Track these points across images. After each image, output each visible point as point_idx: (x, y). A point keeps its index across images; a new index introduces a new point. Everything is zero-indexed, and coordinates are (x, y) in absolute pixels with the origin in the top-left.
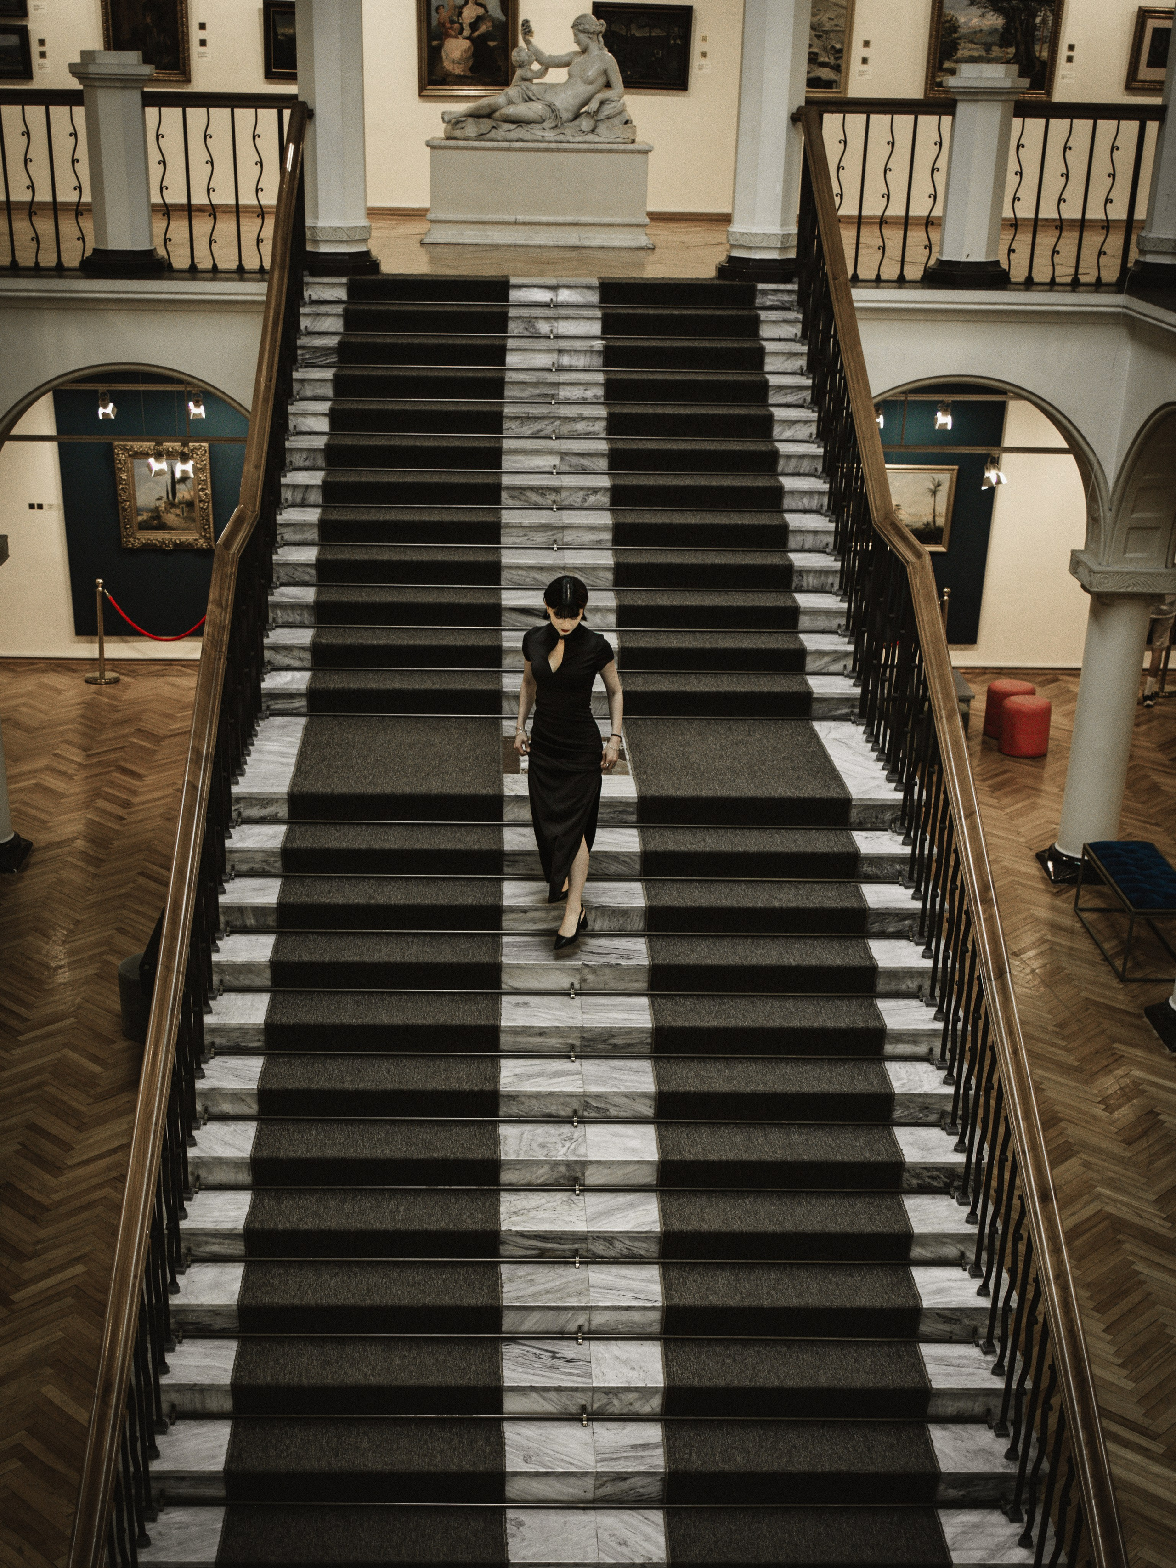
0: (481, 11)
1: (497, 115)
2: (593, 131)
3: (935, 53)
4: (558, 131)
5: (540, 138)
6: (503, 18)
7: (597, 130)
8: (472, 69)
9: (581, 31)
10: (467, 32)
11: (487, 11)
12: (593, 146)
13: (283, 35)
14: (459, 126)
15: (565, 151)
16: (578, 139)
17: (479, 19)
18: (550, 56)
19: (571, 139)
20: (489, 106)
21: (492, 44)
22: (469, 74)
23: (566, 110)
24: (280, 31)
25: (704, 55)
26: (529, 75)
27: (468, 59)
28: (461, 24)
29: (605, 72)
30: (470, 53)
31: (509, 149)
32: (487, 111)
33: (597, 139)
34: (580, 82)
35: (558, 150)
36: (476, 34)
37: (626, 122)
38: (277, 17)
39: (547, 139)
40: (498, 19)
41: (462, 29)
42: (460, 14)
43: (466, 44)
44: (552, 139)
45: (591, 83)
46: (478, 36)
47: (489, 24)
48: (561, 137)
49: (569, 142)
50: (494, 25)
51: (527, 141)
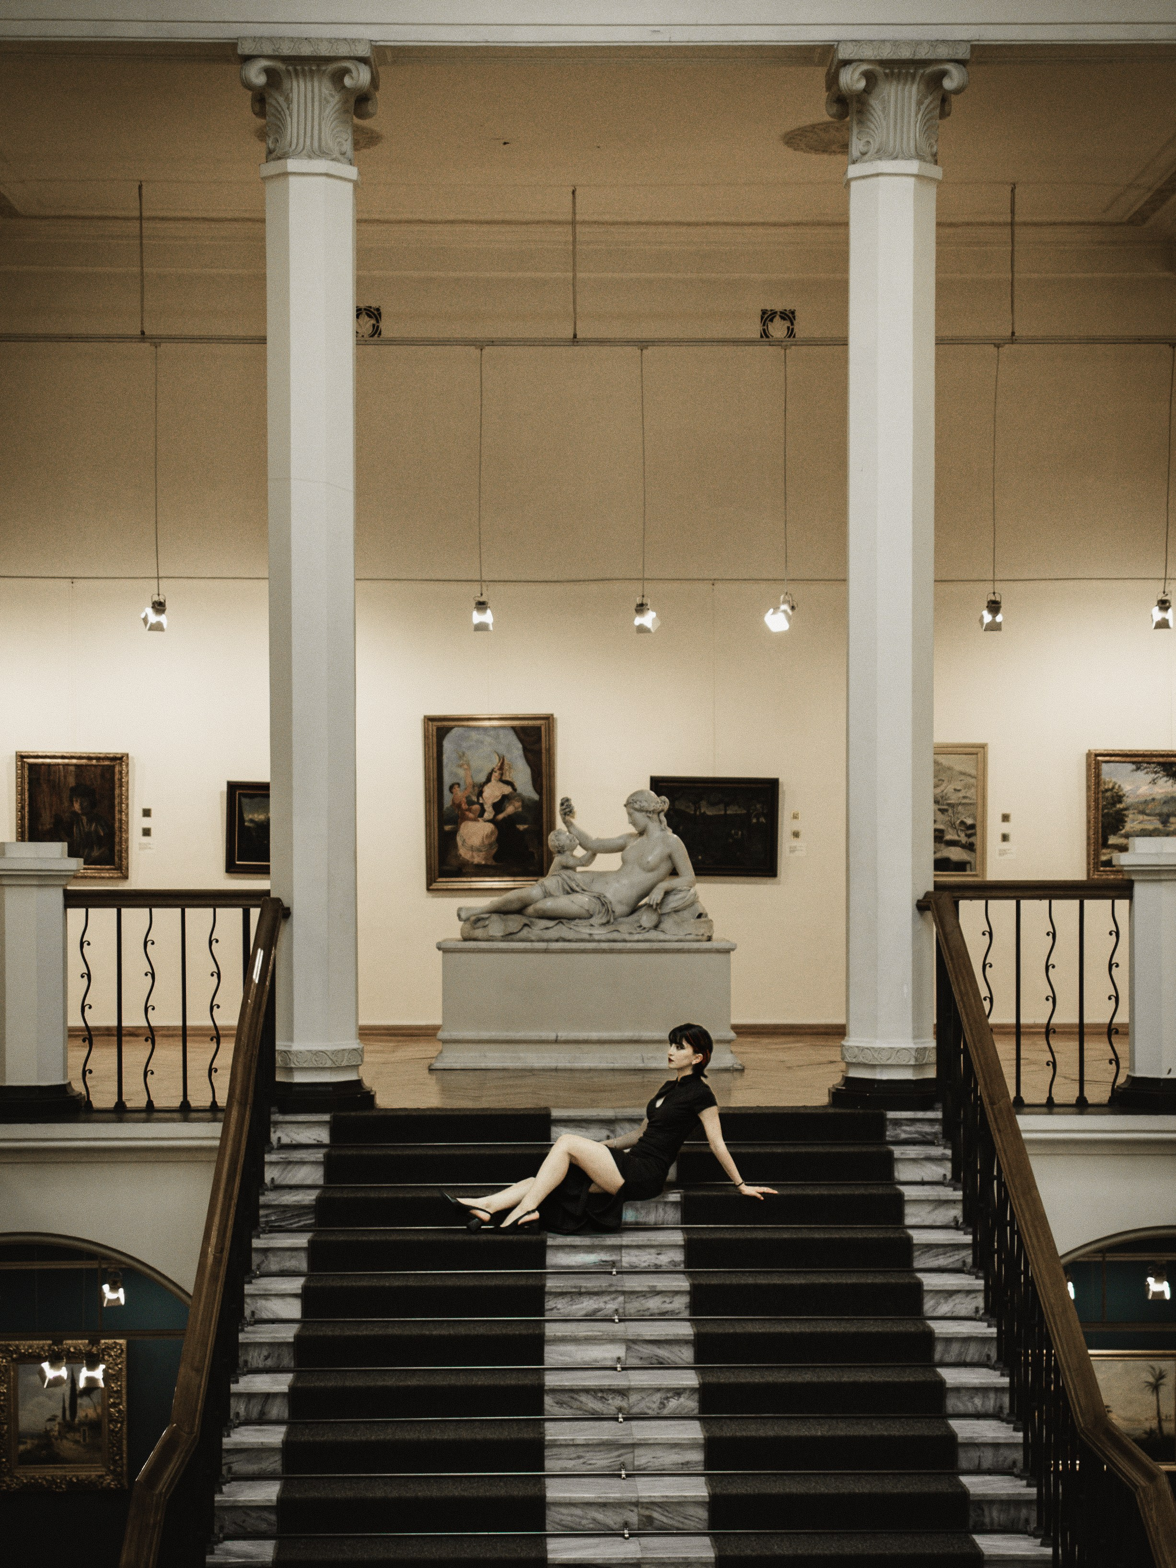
0: (507, 790)
1: (530, 910)
2: (656, 927)
3: (1096, 828)
4: (611, 928)
5: (587, 937)
6: (536, 797)
7: (662, 926)
8: (495, 857)
9: (636, 810)
10: (489, 814)
11: (515, 789)
12: (656, 945)
13: (252, 821)
14: (480, 924)
15: (620, 951)
16: (636, 937)
17: (505, 798)
18: (597, 839)
19: (627, 937)
20: (519, 899)
21: (521, 827)
22: (491, 862)
23: (620, 902)
24: (248, 816)
25: (796, 835)
26: (571, 862)
27: (491, 845)
28: (482, 805)
29: (670, 857)
30: (493, 838)
31: (546, 951)
32: (516, 906)
33: (662, 936)
34: (637, 869)
35: (612, 951)
36: (501, 816)
37: (700, 916)
38: (245, 801)
39: (597, 937)
40: (529, 799)
41: (483, 811)
42: (480, 794)
43: (490, 827)
44: (603, 938)
45: (652, 870)
46: (504, 819)
47: (518, 804)
48: (615, 936)
49: (625, 941)
50: (524, 806)
51: (569, 941)
